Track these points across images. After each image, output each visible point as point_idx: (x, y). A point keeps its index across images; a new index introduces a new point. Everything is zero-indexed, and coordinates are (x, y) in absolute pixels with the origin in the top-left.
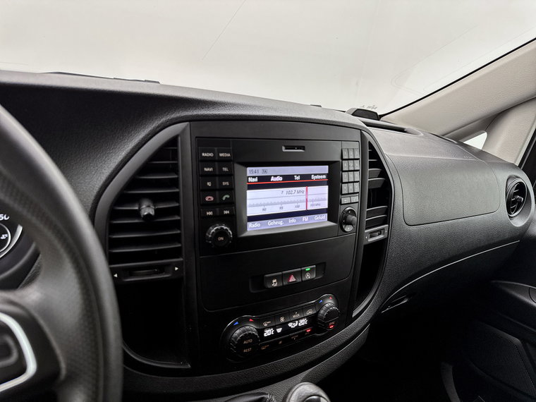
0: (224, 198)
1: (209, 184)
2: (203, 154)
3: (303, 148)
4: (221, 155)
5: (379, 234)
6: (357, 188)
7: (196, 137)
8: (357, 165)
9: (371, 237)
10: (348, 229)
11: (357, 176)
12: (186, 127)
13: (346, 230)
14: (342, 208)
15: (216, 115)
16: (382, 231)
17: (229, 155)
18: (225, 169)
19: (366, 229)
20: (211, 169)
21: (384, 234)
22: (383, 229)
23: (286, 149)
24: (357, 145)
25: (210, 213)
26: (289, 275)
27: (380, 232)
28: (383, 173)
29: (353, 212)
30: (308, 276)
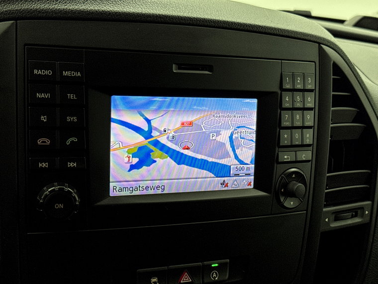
0: (68, 142)
1: (44, 118)
2: (36, 72)
3: (210, 68)
4: (65, 73)
5: (353, 217)
6: (309, 137)
7: (26, 45)
8: (310, 101)
9: (337, 219)
10: (290, 203)
11: (310, 118)
12: (9, 28)
13: (286, 204)
14: (279, 169)
15: (60, 11)
16: (359, 211)
17: (79, 74)
18: (71, 96)
19: (326, 206)
20: (47, 96)
21: (362, 216)
22: (362, 208)
23: (179, 69)
24: (311, 69)
25: (44, 165)
26: (179, 273)
27: (355, 212)
28: (362, 116)
29: (299, 177)
30: (215, 276)
